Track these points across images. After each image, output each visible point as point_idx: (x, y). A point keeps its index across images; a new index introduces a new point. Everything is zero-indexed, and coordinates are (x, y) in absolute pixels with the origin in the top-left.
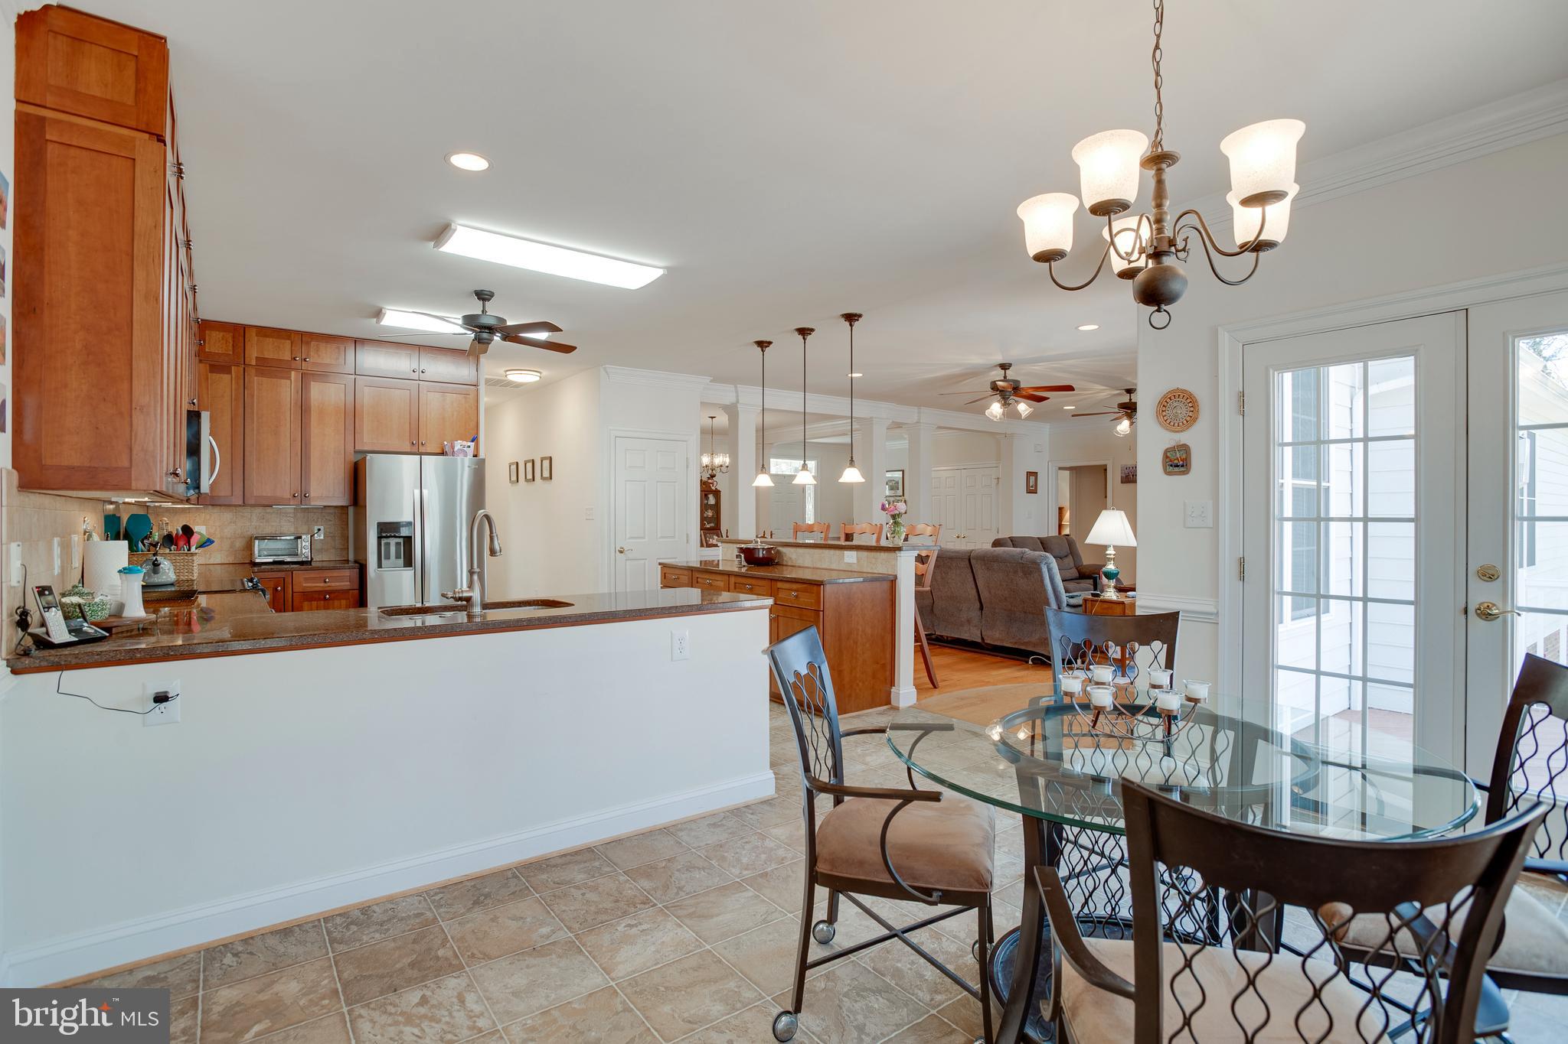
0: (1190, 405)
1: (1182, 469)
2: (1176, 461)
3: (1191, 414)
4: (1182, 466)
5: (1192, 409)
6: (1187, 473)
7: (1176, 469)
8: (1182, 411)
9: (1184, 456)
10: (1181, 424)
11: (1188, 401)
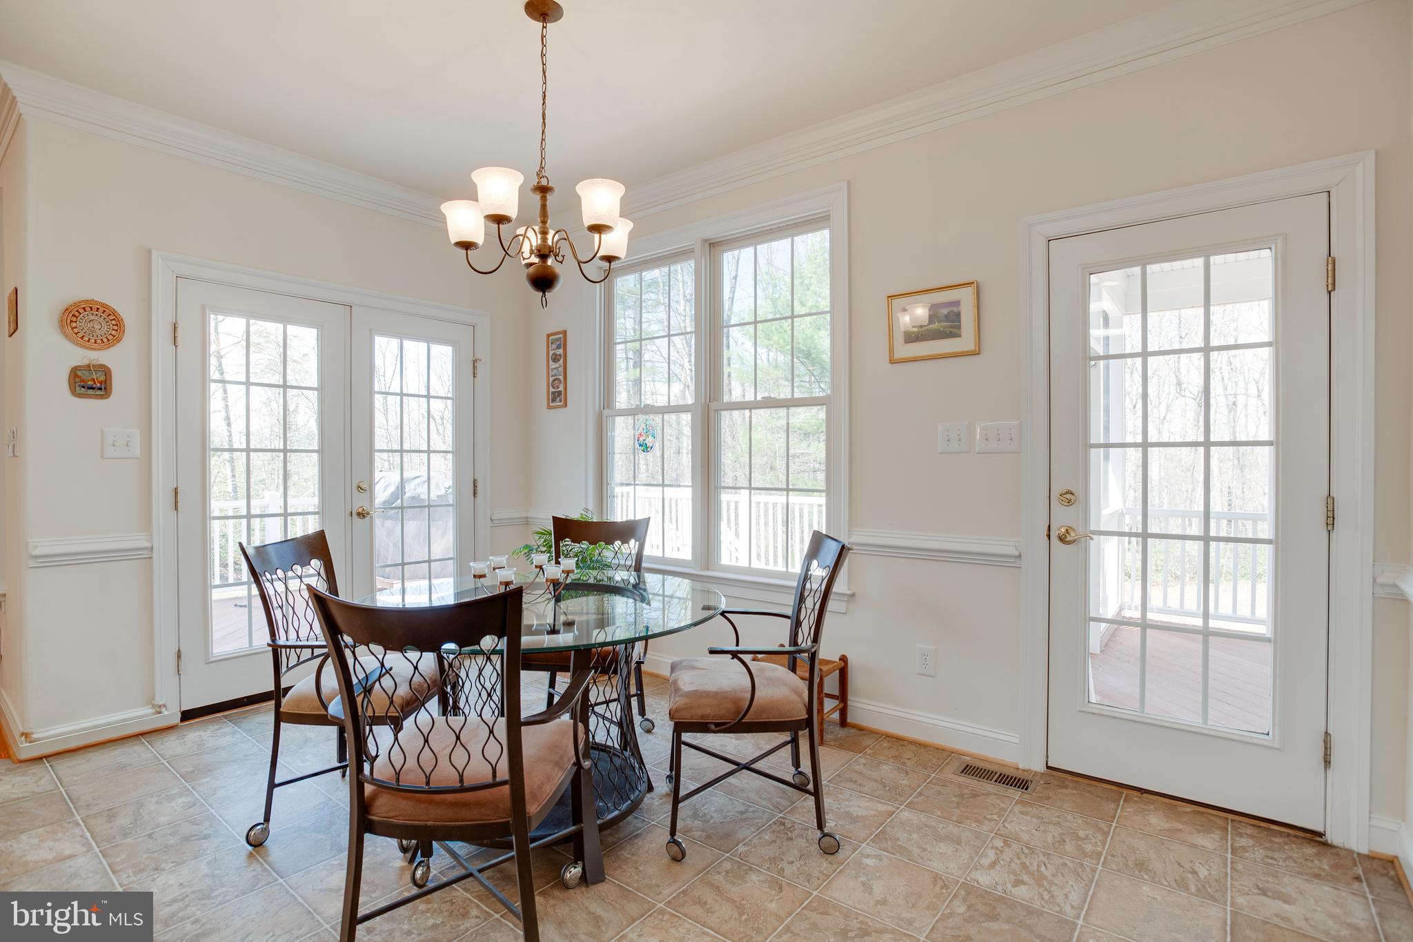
0: (113, 322)
1: (99, 392)
2: (90, 383)
3: (114, 332)
4: (100, 389)
5: (116, 328)
6: (107, 398)
7: (91, 392)
8: (101, 327)
9: (102, 378)
10: (99, 341)
11: (112, 317)
